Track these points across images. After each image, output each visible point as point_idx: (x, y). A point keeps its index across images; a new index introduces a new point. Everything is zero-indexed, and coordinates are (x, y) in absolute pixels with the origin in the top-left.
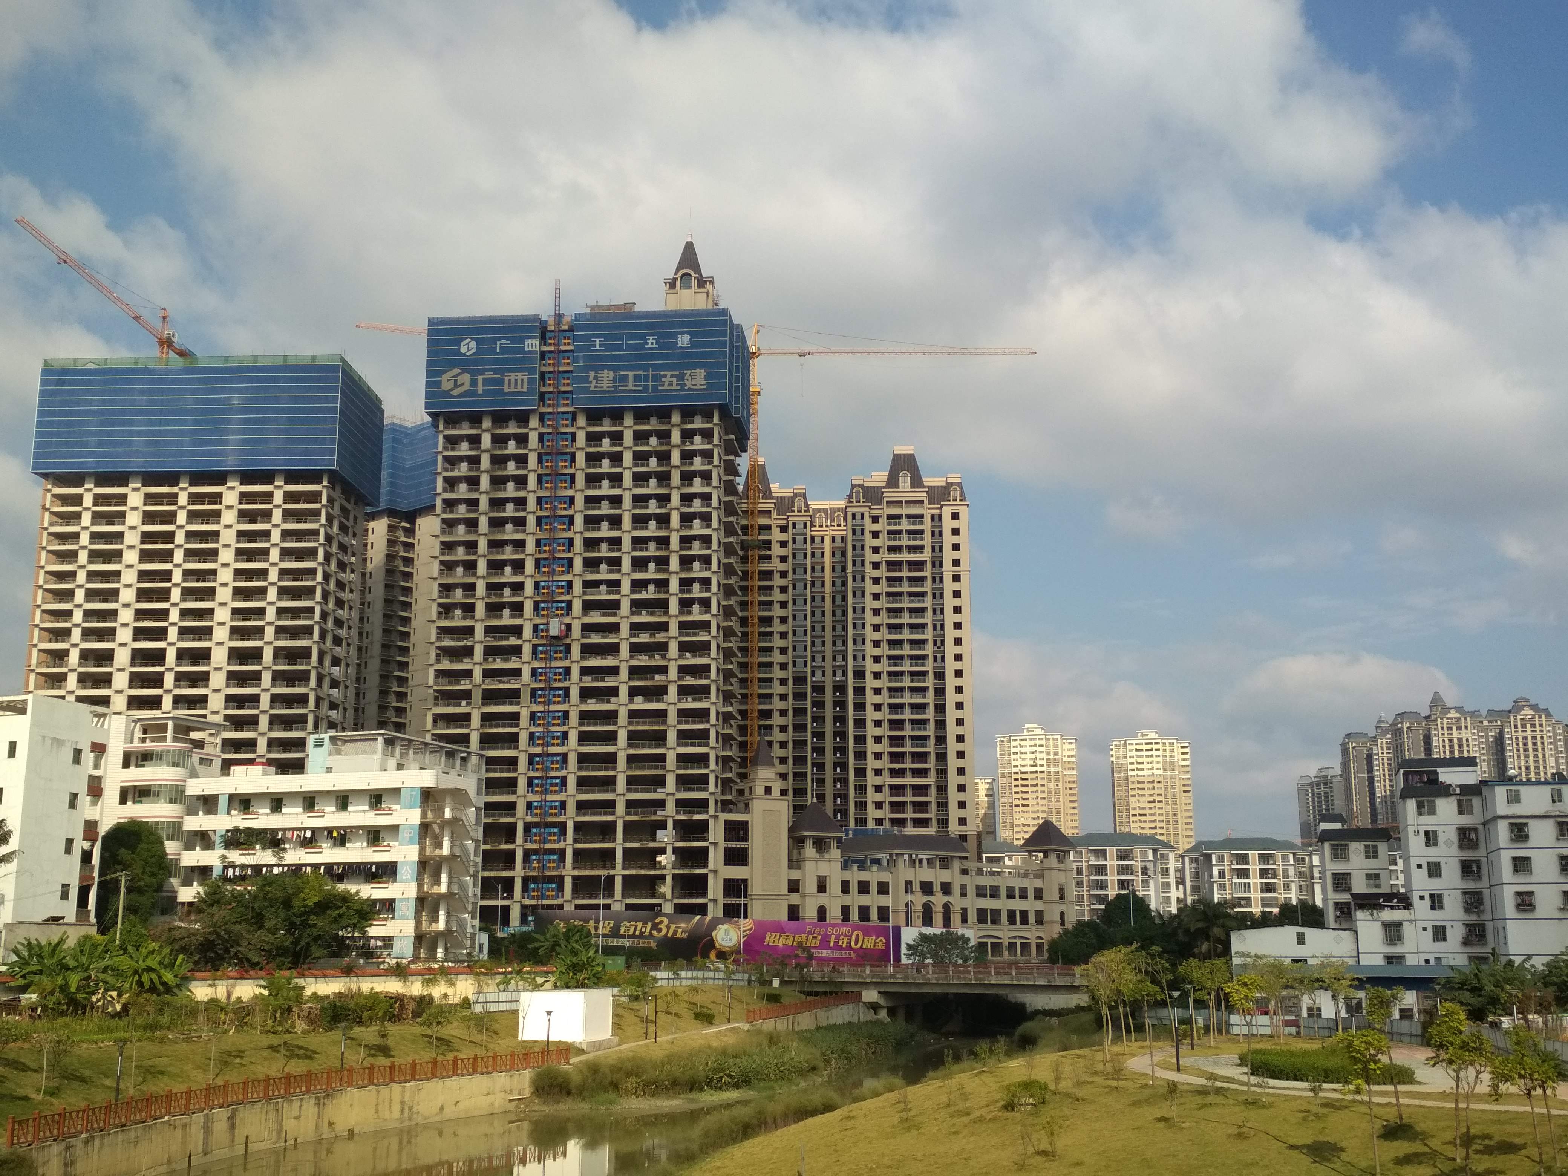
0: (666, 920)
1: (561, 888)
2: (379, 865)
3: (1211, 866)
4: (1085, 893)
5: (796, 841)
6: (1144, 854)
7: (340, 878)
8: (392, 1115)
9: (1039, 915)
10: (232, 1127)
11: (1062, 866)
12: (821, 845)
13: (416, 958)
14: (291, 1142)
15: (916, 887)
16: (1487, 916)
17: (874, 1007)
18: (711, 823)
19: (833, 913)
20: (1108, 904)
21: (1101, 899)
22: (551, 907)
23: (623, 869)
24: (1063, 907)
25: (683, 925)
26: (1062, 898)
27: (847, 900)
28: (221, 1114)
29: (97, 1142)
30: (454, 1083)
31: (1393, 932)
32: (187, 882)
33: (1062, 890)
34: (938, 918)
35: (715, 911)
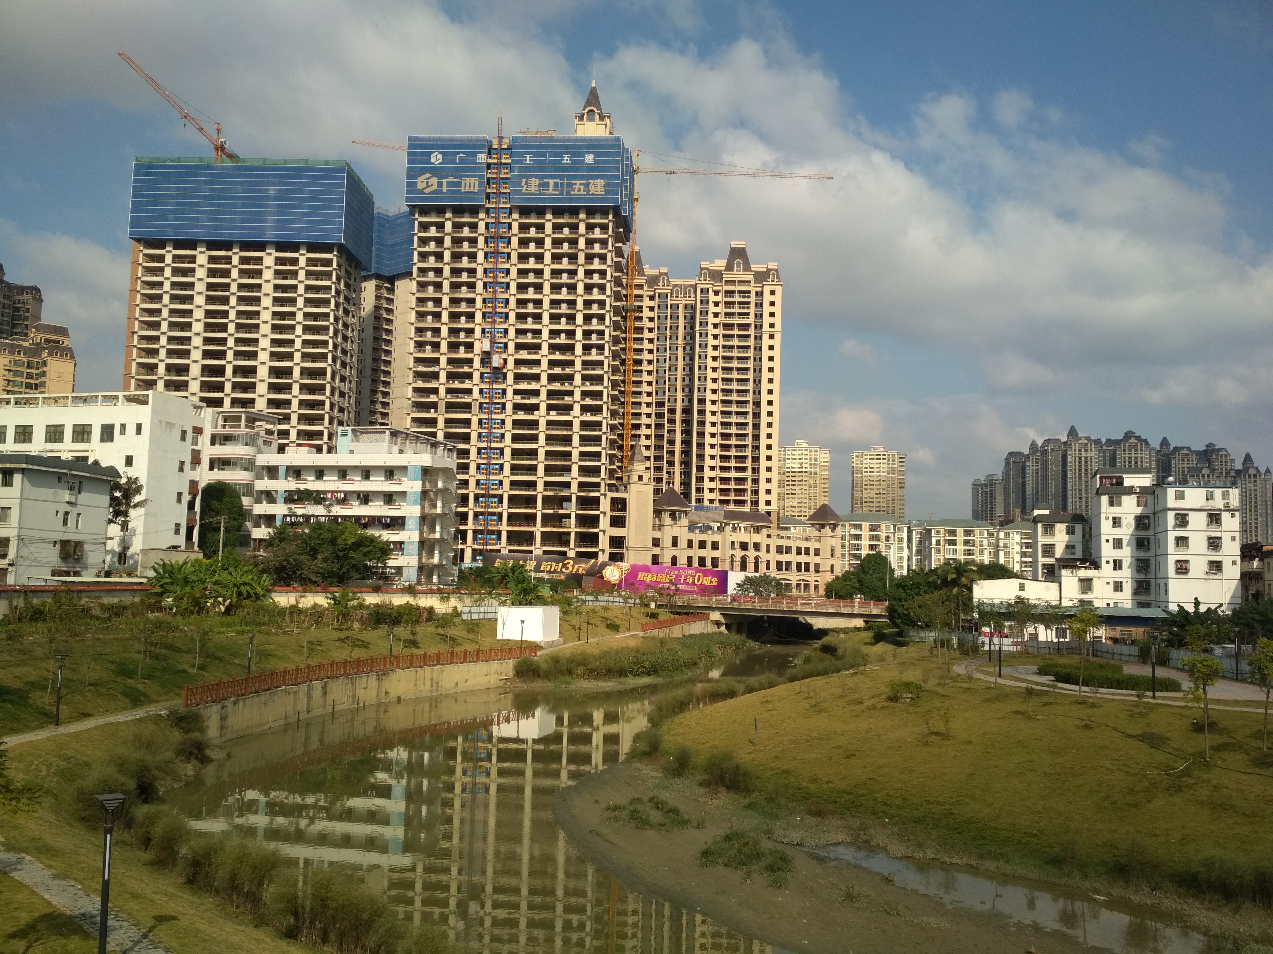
0: (571, 562)
1: (499, 538)
2: (392, 518)
3: (930, 537)
4: (847, 553)
5: (657, 513)
6: (888, 528)
7: (365, 526)
8: (425, 688)
9: (817, 566)
10: (325, 694)
11: (833, 534)
12: (673, 515)
13: (419, 582)
14: (361, 705)
15: (737, 545)
16: (1152, 575)
17: (718, 624)
18: (602, 498)
19: (682, 561)
20: (862, 561)
21: (857, 557)
22: (492, 551)
23: (542, 527)
24: (833, 561)
25: (583, 566)
26: (832, 555)
27: (691, 552)
28: (318, 685)
29: (241, 703)
30: (465, 667)
31: (1086, 584)
32: (257, 525)
33: (832, 550)
34: (751, 566)
35: (603, 558)
